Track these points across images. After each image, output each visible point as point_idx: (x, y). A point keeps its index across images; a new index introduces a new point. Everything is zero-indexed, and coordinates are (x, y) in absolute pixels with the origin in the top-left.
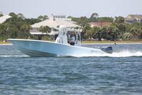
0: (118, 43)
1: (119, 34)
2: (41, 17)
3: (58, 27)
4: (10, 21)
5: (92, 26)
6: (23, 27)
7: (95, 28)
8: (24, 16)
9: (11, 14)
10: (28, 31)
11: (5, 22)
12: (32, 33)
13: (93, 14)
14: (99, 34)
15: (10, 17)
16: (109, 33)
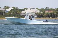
0: (57, 19)
1: (57, 15)
2: (25, 8)
3: (25, 12)
4: (13, 10)
5: (46, 12)
6: (18, 12)
7: (47, 13)
8: (18, 8)
9: (13, 7)
10: (20, 14)
11: (11, 11)
12: (21, 15)
13: (47, 7)
14: (49, 15)
15: (13, 8)
16: (53, 15)
